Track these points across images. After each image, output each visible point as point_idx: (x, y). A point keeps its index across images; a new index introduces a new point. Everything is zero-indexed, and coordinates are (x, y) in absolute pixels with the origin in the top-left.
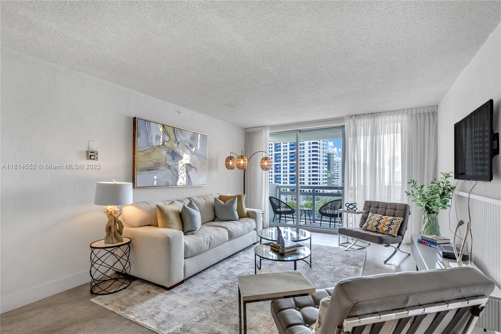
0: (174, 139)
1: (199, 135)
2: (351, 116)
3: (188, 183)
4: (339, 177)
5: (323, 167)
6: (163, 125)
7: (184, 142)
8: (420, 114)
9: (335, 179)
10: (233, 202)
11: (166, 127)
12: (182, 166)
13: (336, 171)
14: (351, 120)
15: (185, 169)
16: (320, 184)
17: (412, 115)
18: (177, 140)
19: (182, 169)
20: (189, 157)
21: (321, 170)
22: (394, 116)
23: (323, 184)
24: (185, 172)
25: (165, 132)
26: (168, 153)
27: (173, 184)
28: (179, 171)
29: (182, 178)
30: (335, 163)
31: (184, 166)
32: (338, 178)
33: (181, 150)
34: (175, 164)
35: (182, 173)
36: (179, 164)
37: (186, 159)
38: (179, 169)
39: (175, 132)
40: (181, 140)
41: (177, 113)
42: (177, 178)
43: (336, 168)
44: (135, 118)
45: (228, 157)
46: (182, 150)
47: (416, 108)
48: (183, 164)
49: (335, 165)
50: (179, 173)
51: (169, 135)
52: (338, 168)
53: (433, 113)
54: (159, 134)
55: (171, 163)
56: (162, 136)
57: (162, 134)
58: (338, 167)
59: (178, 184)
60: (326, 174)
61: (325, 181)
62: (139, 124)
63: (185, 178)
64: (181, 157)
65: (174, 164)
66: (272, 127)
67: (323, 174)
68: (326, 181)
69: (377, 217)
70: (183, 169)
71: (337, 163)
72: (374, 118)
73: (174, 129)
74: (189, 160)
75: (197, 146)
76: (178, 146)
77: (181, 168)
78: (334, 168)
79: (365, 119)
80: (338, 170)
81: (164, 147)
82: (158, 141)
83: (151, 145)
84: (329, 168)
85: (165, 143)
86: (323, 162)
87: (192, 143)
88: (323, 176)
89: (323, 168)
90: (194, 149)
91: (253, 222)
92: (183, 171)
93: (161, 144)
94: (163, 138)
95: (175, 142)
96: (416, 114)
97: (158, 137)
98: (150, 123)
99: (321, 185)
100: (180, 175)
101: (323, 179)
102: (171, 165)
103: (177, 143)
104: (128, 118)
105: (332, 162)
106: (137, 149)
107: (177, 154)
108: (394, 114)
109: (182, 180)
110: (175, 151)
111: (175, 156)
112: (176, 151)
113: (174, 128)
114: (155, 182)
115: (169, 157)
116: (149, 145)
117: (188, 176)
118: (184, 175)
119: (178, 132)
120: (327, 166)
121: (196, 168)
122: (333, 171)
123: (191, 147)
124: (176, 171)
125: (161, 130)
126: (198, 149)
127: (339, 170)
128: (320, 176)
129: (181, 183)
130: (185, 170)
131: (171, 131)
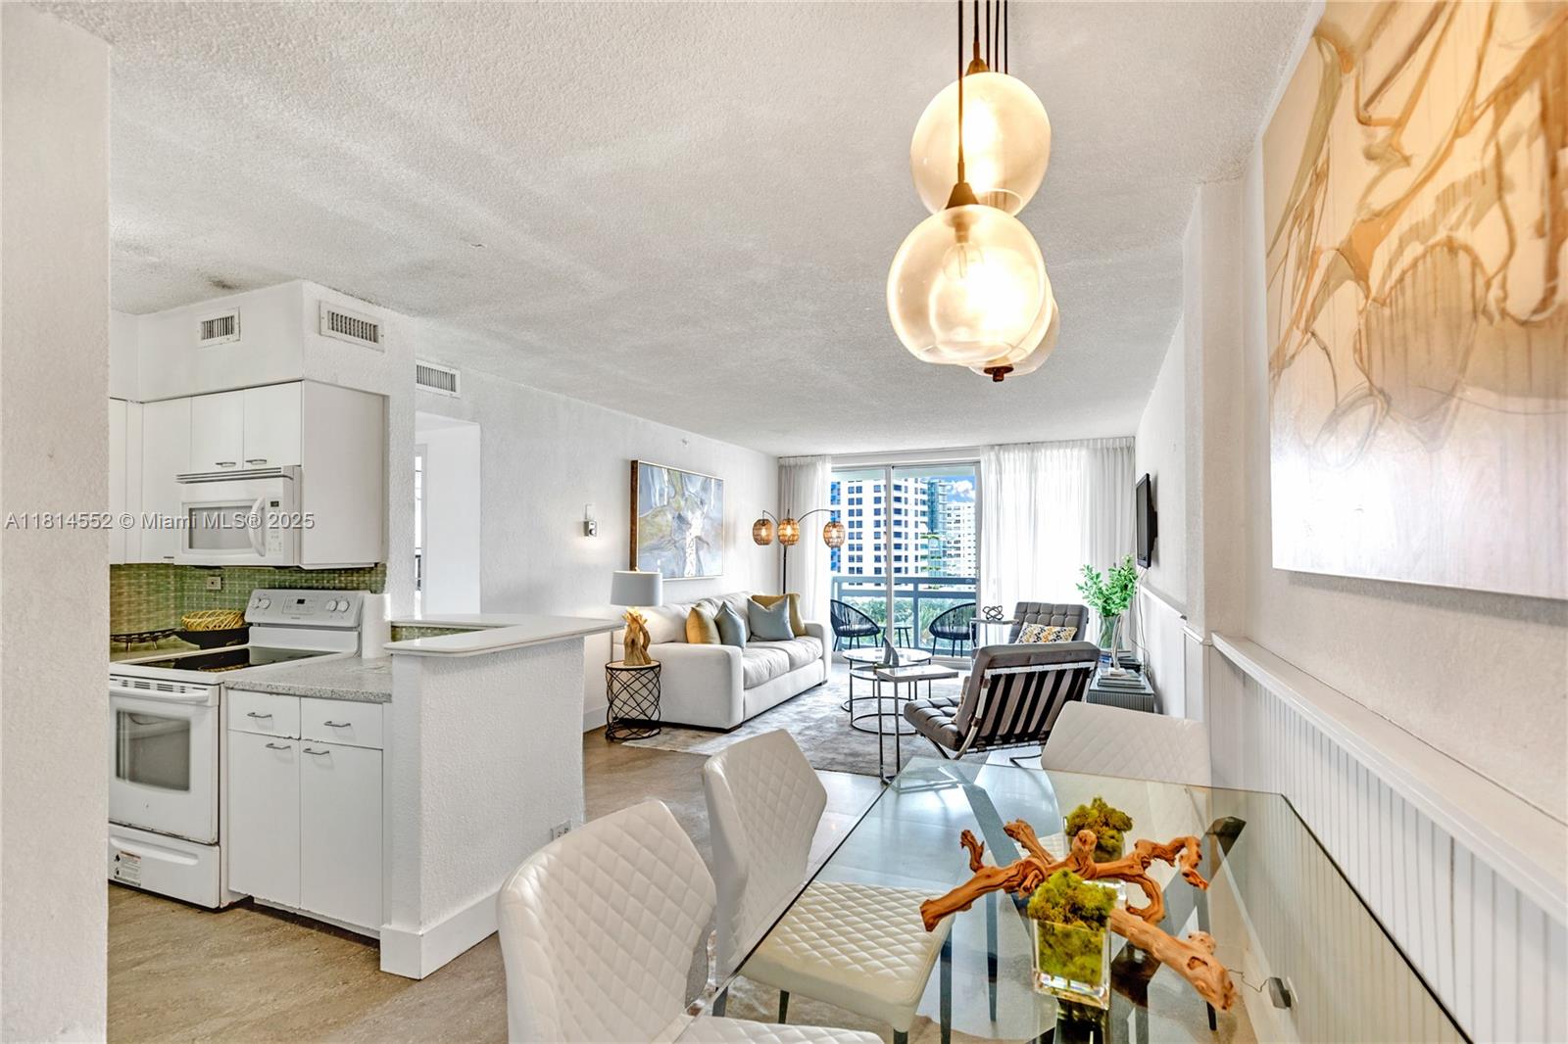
3: (697, 571)
5: (916, 523)
12: (691, 541)
20: (701, 524)
21: (911, 530)
24: (694, 551)
28: (687, 550)
29: (691, 562)
30: (949, 512)
34: (683, 536)
35: (690, 553)
36: (687, 537)
38: (687, 546)
42: (685, 563)
48: (692, 537)
50: (687, 554)
53: (1128, 448)
63: (694, 562)
65: (681, 538)
70: (692, 546)
74: (699, 529)
77: (689, 544)
80: (958, 531)
84: (932, 525)
86: (916, 508)
89: (916, 526)
92: (692, 549)
102: (677, 539)
105: (941, 506)
109: (690, 567)
117: (698, 559)
118: (693, 556)
120: (926, 519)
121: (708, 543)
124: (684, 549)
129: (689, 572)
130: (695, 548)
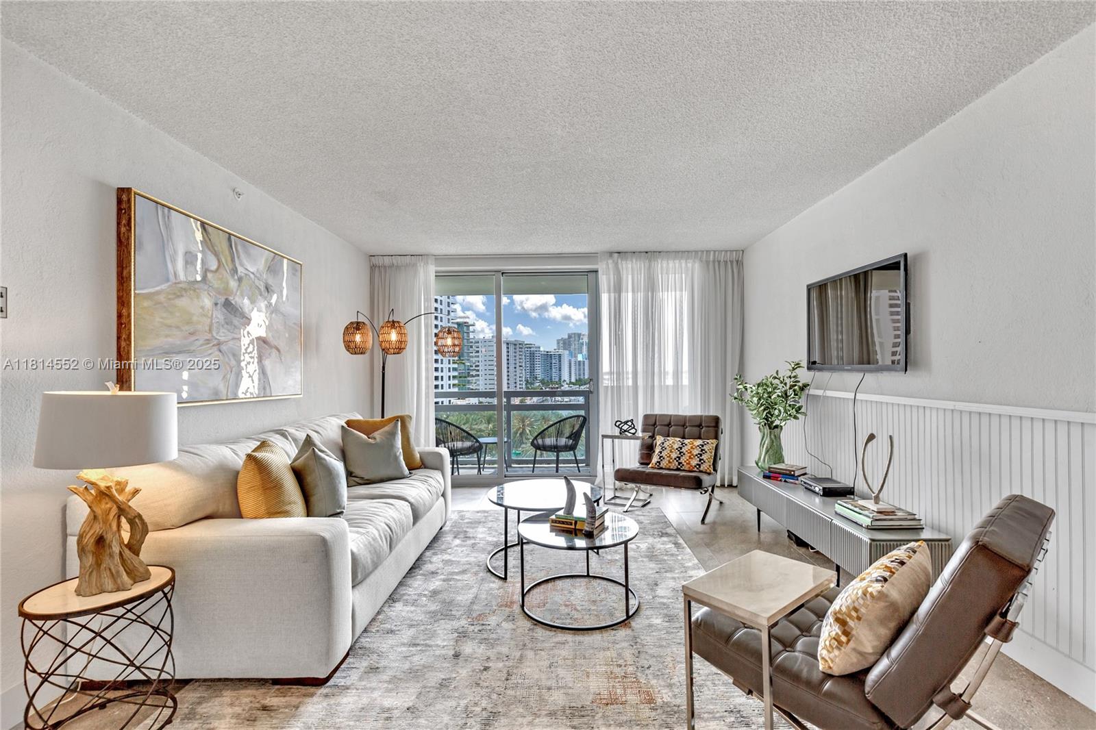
0: (231, 266)
1: (285, 261)
2: (611, 254)
3: (262, 388)
4: (480, 373)
6: (203, 224)
7: (252, 276)
8: (719, 262)
9: (473, 376)
10: (392, 434)
11: (210, 229)
12: (249, 345)
13: (474, 360)
14: (610, 261)
15: (255, 352)
16: (442, 388)
17: (708, 262)
18: (235, 271)
19: (248, 351)
20: (265, 320)
22: (682, 261)
23: (450, 388)
24: (256, 360)
25: (208, 242)
26: (216, 304)
27: (229, 394)
28: (242, 358)
29: (250, 376)
31: (253, 345)
32: (478, 375)
33: (246, 297)
34: (234, 339)
35: (249, 363)
36: (243, 338)
37: (258, 324)
38: (243, 351)
39: (231, 246)
40: (246, 272)
41: (231, 193)
42: (239, 376)
43: (474, 354)
44: (121, 191)
45: (352, 323)
46: (249, 298)
47: (715, 251)
48: (251, 338)
49: (471, 347)
50: (243, 364)
51: (216, 254)
52: (477, 354)
53: (737, 262)
54: (193, 249)
55: (222, 335)
56: (200, 256)
57: (201, 249)
58: (478, 352)
59: (241, 395)
60: (456, 366)
61: (453, 382)
62: (140, 210)
63: (256, 377)
64: (247, 318)
65: (230, 338)
66: (439, 259)
67: (449, 366)
68: (456, 382)
69: (675, 442)
70: (251, 352)
71: (476, 344)
72: (650, 261)
73: (229, 239)
74: (264, 327)
75: (282, 291)
76: (239, 286)
77: (246, 350)
78: (471, 354)
79: (634, 261)
81: (206, 287)
82: (190, 268)
83: (172, 277)
85: (209, 275)
87: (270, 282)
88: (449, 371)
90: (275, 297)
91: (437, 475)
92: (251, 357)
93: (199, 278)
94: (202, 260)
95: (233, 276)
96: (714, 261)
97: (190, 259)
98: (169, 211)
99: (446, 389)
100: (245, 368)
101: (449, 377)
102: (222, 339)
103: (236, 277)
104: (101, 186)
106: (135, 289)
107: (237, 309)
108: (682, 258)
109: (248, 385)
110: (233, 302)
111: (233, 313)
112: (236, 302)
113: (230, 234)
114: (185, 388)
115: (219, 315)
116: (168, 280)
117: (263, 372)
118: (253, 367)
119: (239, 248)
121: (282, 351)
122: (468, 360)
123: (268, 292)
124: (236, 356)
125: (199, 236)
126: (284, 299)
127: (480, 359)
128: (442, 371)
129: (247, 391)
130: (256, 355)
131: (222, 245)
